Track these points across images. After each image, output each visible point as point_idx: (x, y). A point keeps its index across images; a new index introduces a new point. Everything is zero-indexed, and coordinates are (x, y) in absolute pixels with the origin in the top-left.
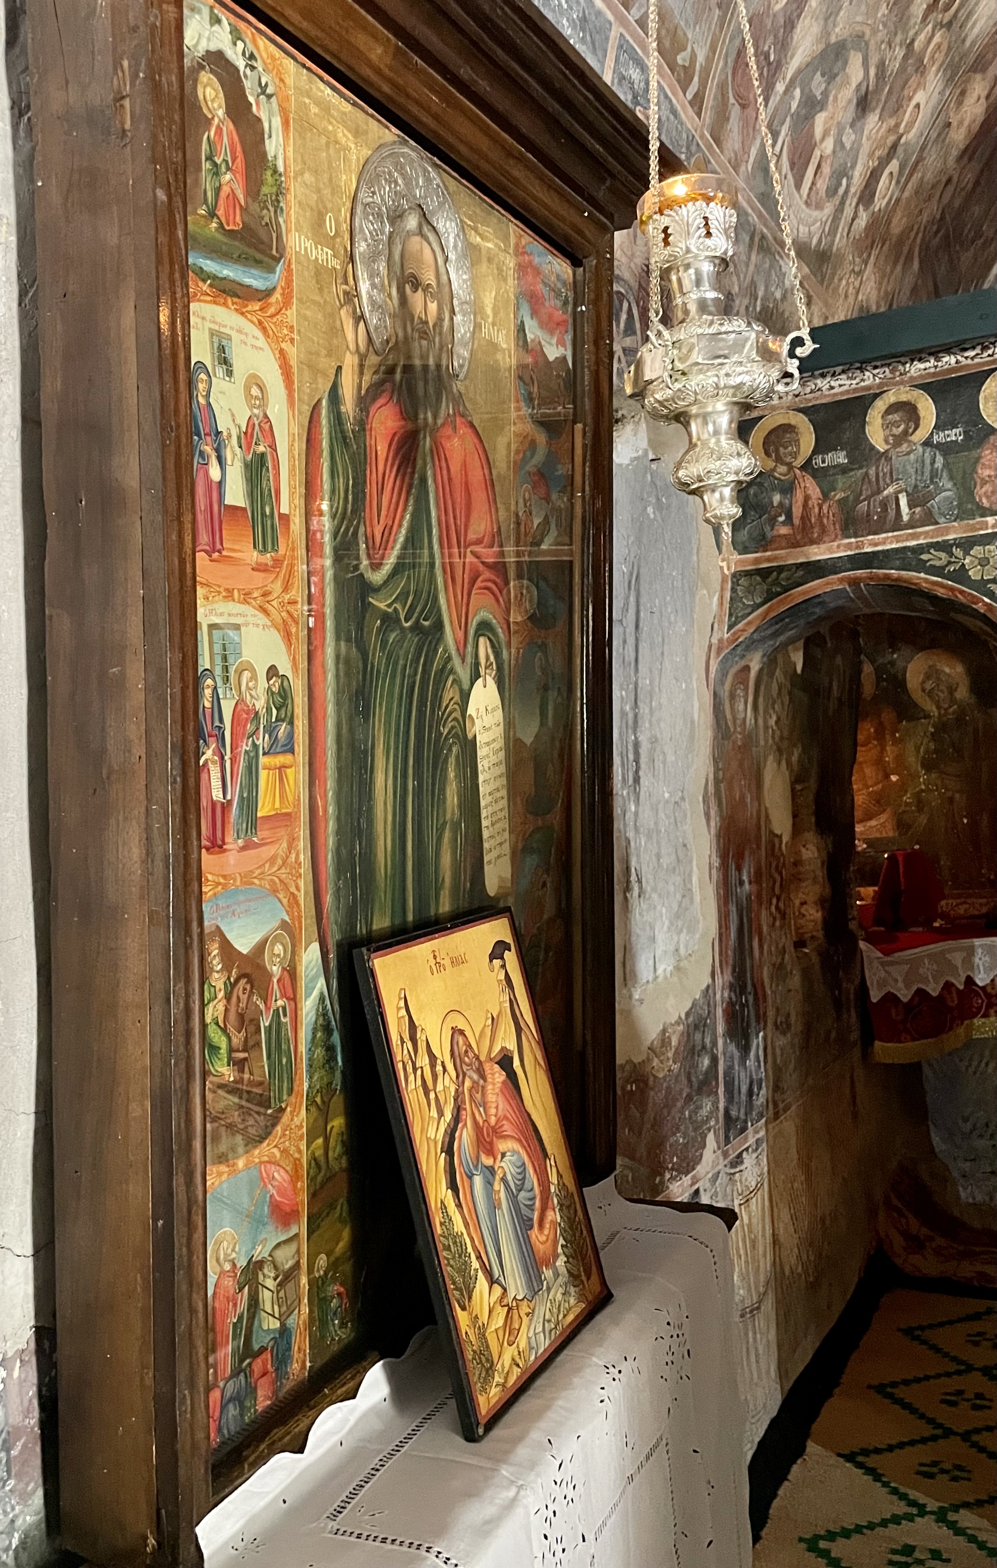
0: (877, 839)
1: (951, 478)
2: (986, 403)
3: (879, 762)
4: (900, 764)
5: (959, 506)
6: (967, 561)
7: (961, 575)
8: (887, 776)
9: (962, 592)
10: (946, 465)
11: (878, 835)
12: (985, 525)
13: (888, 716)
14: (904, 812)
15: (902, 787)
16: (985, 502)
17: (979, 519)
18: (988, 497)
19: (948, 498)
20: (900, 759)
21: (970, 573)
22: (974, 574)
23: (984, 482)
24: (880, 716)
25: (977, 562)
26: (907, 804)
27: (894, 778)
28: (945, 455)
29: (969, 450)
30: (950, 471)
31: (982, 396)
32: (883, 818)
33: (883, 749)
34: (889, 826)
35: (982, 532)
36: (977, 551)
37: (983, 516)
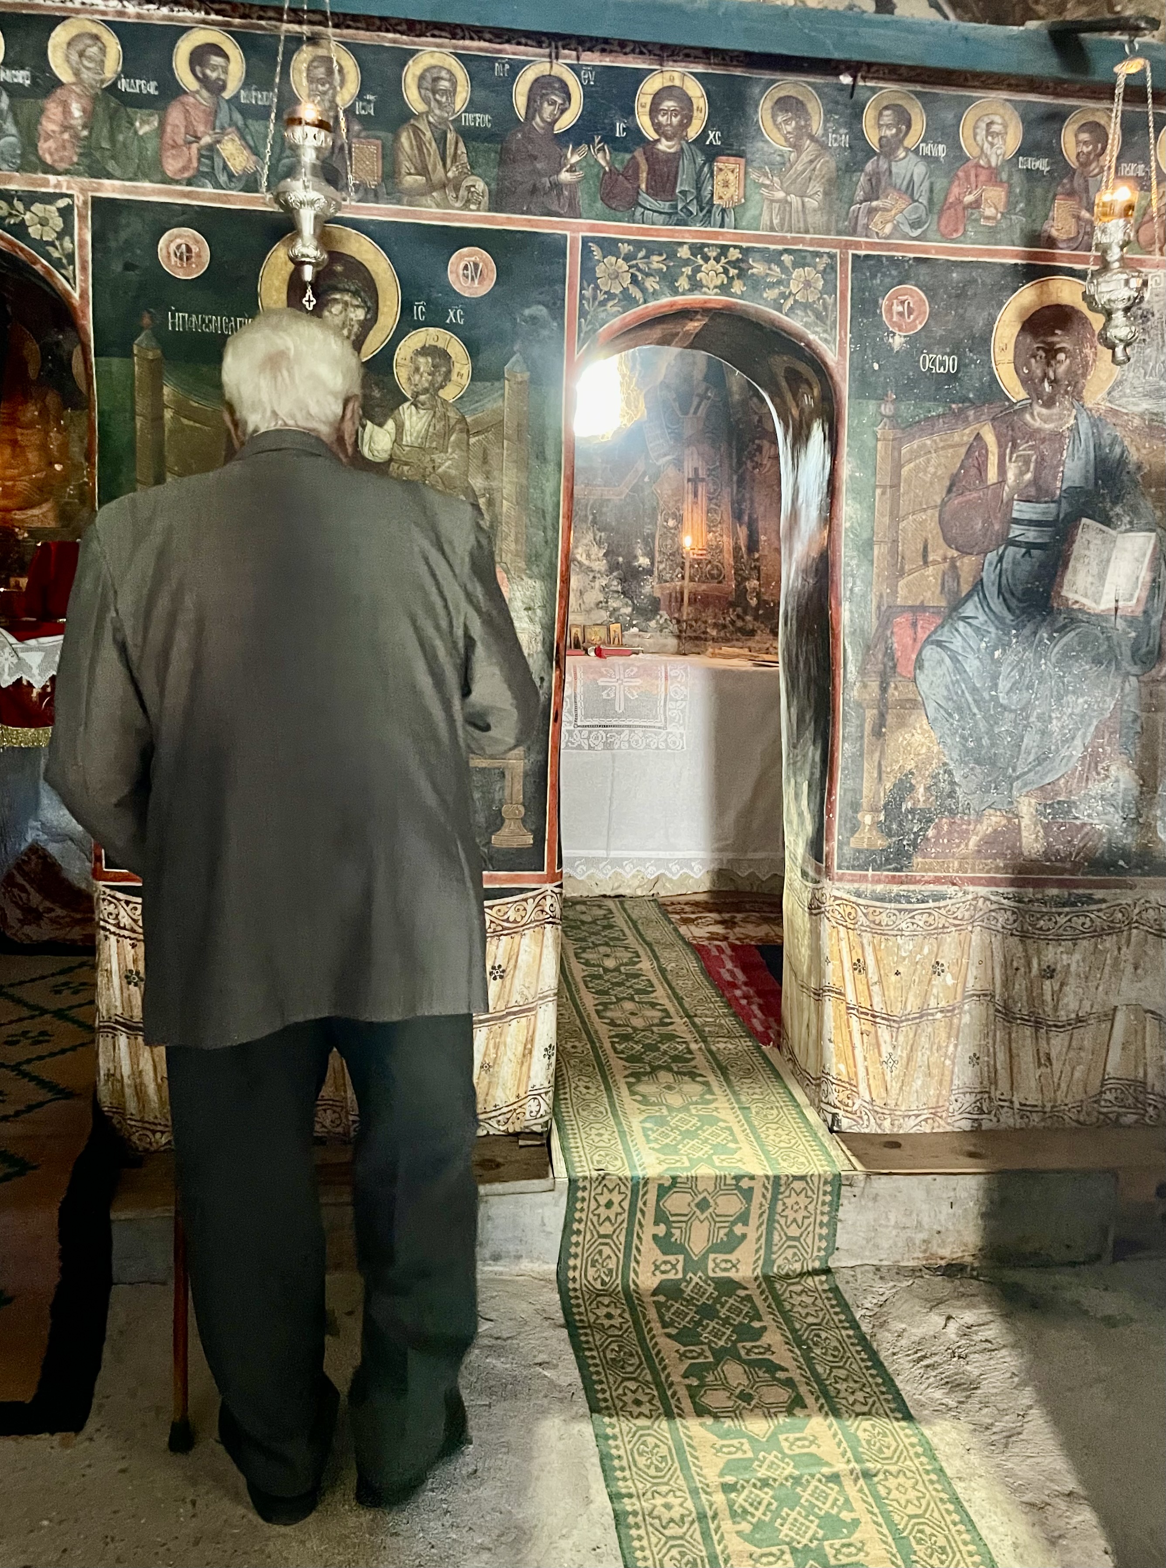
0: (38, 529)
1: (16, 123)
2: (54, 51)
3: (43, 448)
4: (64, 455)
5: (22, 156)
6: (28, 216)
7: (20, 230)
8: (51, 464)
9: (22, 250)
10: (11, 107)
11: (39, 525)
12: (46, 183)
13: (52, 399)
14: (67, 503)
15: (65, 478)
16: (48, 159)
17: (41, 175)
18: (51, 154)
19: (11, 144)
20: (64, 447)
21: (30, 230)
22: (34, 231)
23: (48, 137)
24: (43, 401)
25: (36, 220)
26: (70, 496)
27: (58, 467)
28: (10, 96)
29: (36, 97)
30: (15, 116)
31: (50, 43)
32: (45, 507)
33: (47, 433)
34: (51, 515)
35: (43, 190)
36: (37, 208)
37: (45, 173)
